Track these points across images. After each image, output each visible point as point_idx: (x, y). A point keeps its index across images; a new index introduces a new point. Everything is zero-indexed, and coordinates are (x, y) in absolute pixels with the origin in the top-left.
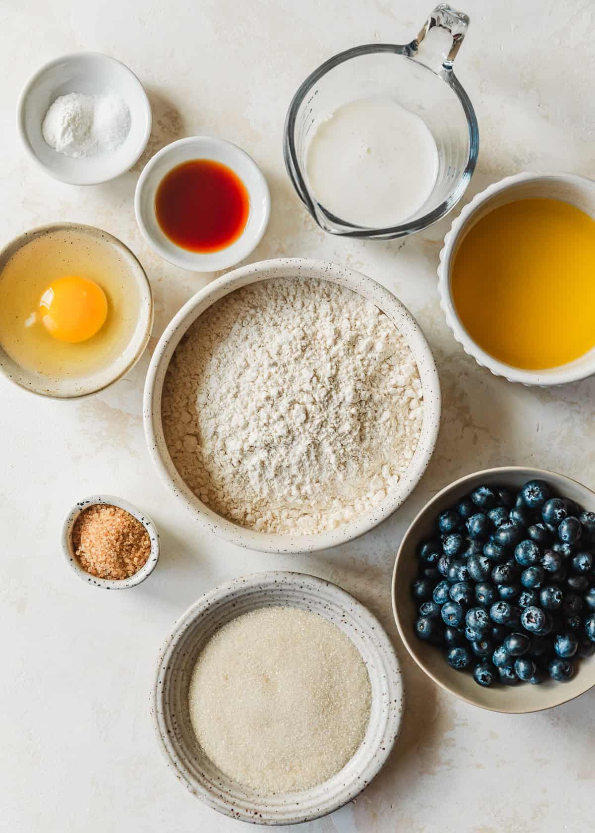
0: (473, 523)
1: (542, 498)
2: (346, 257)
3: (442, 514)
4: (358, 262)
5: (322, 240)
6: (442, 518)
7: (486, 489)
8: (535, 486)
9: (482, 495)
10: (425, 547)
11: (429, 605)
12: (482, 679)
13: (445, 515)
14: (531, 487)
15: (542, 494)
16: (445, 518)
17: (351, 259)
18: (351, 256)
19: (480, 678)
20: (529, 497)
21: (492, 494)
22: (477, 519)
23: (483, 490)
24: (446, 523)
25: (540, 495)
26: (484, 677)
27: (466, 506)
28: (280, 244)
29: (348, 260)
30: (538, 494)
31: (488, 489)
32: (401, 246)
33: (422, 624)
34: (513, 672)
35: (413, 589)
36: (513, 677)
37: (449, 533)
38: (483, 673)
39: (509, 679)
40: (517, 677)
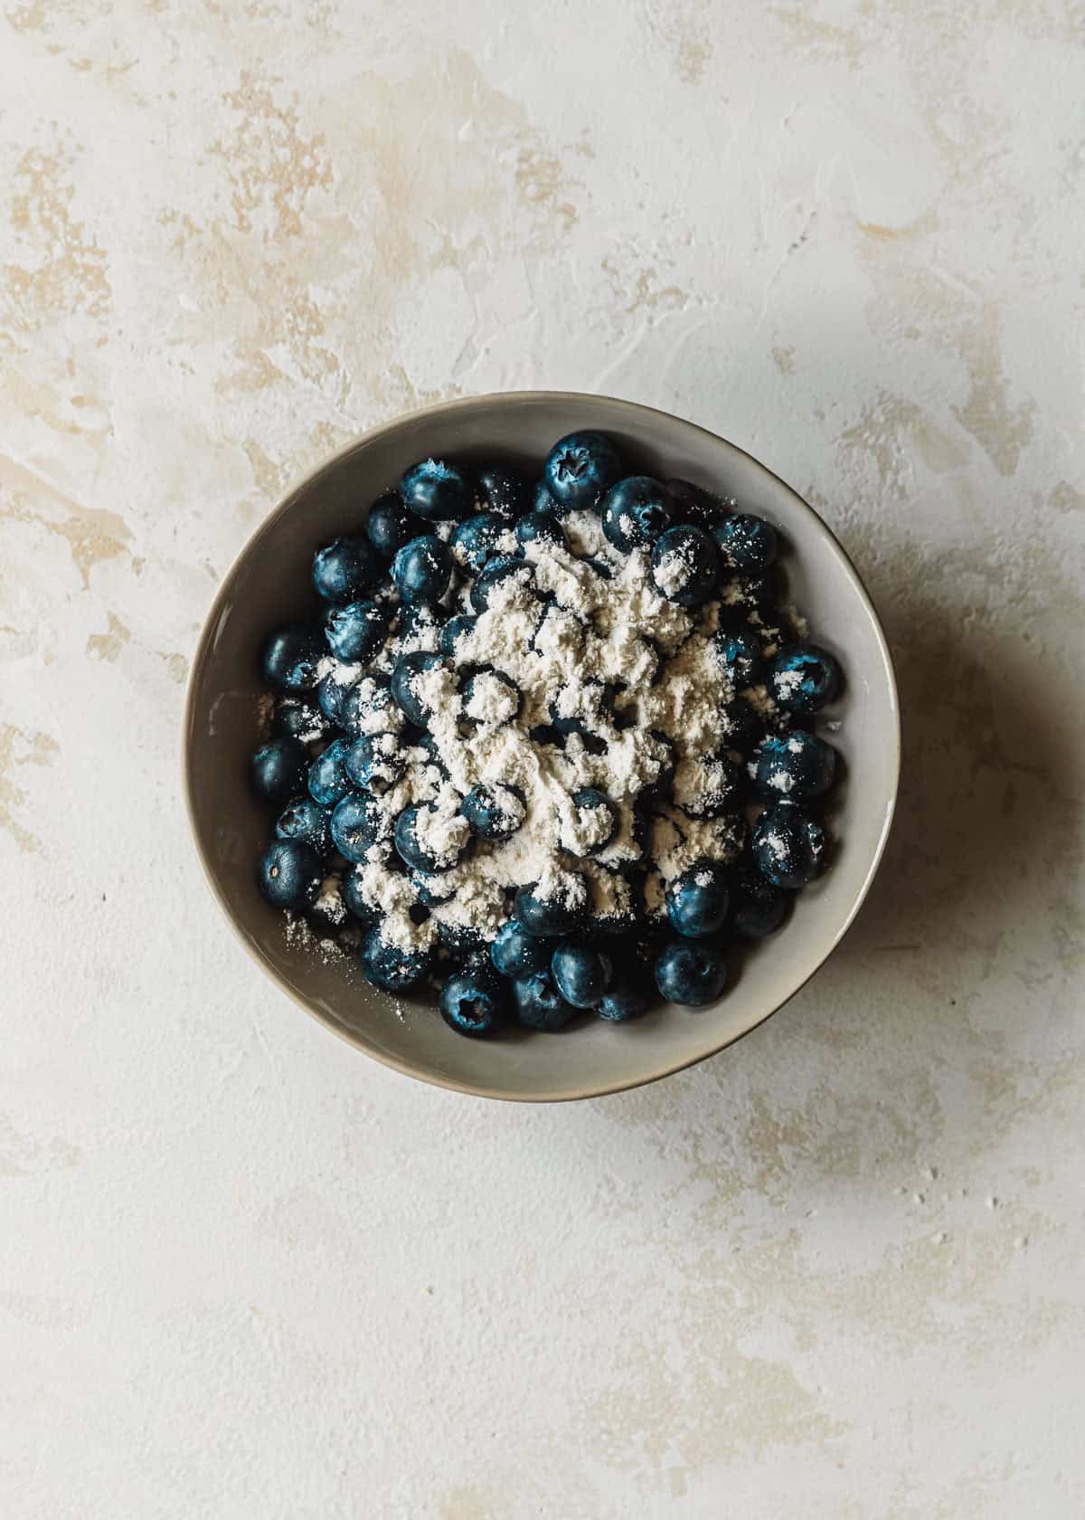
0: (406, 562)
1: (596, 478)
2: (637, 277)
3: (321, 548)
4: (668, 292)
5: (567, 227)
6: (320, 557)
7: (437, 463)
8: (577, 446)
9: (427, 480)
10: (279, 645)
11: (302, 812)
12: (460, 1013)
13: (327, 550)
14: (565, 451)
15: (597, 467)
16: (327, 556)
17: (650, 282)
18: (651, 273)
19: (455, 1011)
20: (561, 479)
21: (457, 478)
22: (414, 551)
23: (430, 468)
24: (330, 572)
25: (591, 470)
26: (466, 1007)
27: (385, 517)
28: (447, 239)
29: (642, 282)
30: (584, 468)
31: (442, 465)
32: (795, 246)
33: (277, 864)
34: (550, 988)
35: (253, 771)
36: (553, 1003)
37: (342, 601)
38: (466, 996)
39: (545, 1010)
40: (563, 1003)
